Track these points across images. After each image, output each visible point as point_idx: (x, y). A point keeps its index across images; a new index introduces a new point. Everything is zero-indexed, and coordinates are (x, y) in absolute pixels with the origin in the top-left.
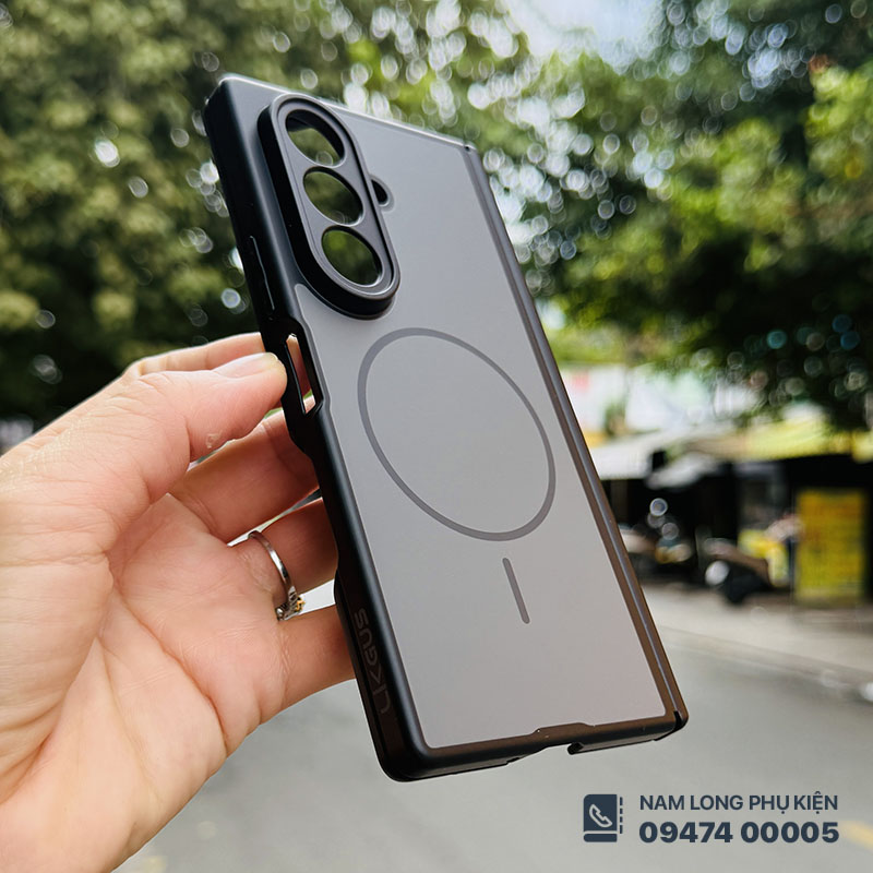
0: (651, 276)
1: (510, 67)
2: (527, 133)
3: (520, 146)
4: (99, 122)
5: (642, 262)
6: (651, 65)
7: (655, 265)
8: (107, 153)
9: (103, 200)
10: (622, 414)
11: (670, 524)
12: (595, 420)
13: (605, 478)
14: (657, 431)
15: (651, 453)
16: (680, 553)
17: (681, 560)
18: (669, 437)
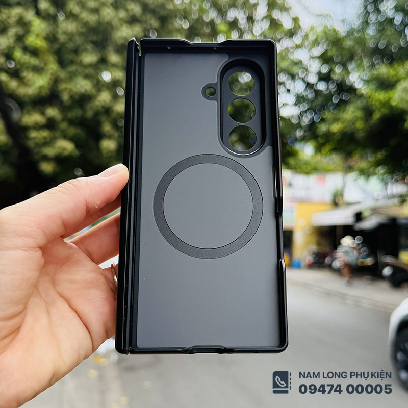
0: (358, 130)
1: (291, 34)
2: (298, 63)
3: (295, 70)
4: (103, 62)
5: (354, 124)
6: (358, 31)
7: (360, 125)
8: (106, 76)
9: (104, 97)
10: (342, 195)
11: (365, 248)
12: (328, 198)
13: (333, 225)
14: (359, 203)
15: (355, 213)
16: (369, 261)
17: (370, 264)
18: (365, 206)
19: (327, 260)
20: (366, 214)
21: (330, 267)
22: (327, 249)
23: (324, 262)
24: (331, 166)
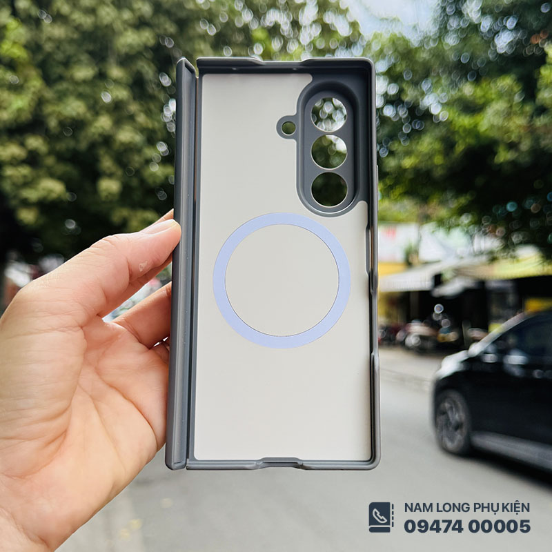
0: (436, 166)
1: (348, 44)
4: (102, 77)
5: (430, 158)
6: (435, 40)
7: (438, 160)
8: (106, 97)
9: (103, 123)
10: (417, 252)
11: (446, 320)
12: (400, 256)
13: (406, 290)
14: (438, 262)
15: (434, 275)
16: (452, 336)
17: (453, 340)
18: (445, 265)
19: (399, 336)
20: (447, 276)
21: (402, 344)
22: (399, 321)
23: (395, 339)
24: (403, 216)
